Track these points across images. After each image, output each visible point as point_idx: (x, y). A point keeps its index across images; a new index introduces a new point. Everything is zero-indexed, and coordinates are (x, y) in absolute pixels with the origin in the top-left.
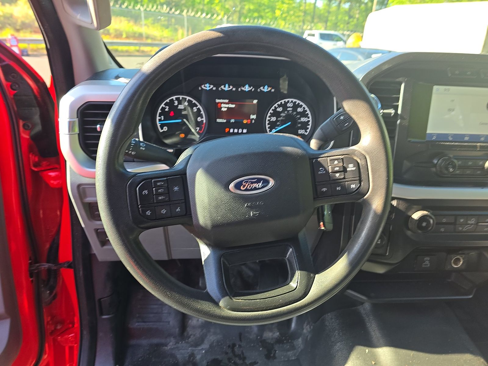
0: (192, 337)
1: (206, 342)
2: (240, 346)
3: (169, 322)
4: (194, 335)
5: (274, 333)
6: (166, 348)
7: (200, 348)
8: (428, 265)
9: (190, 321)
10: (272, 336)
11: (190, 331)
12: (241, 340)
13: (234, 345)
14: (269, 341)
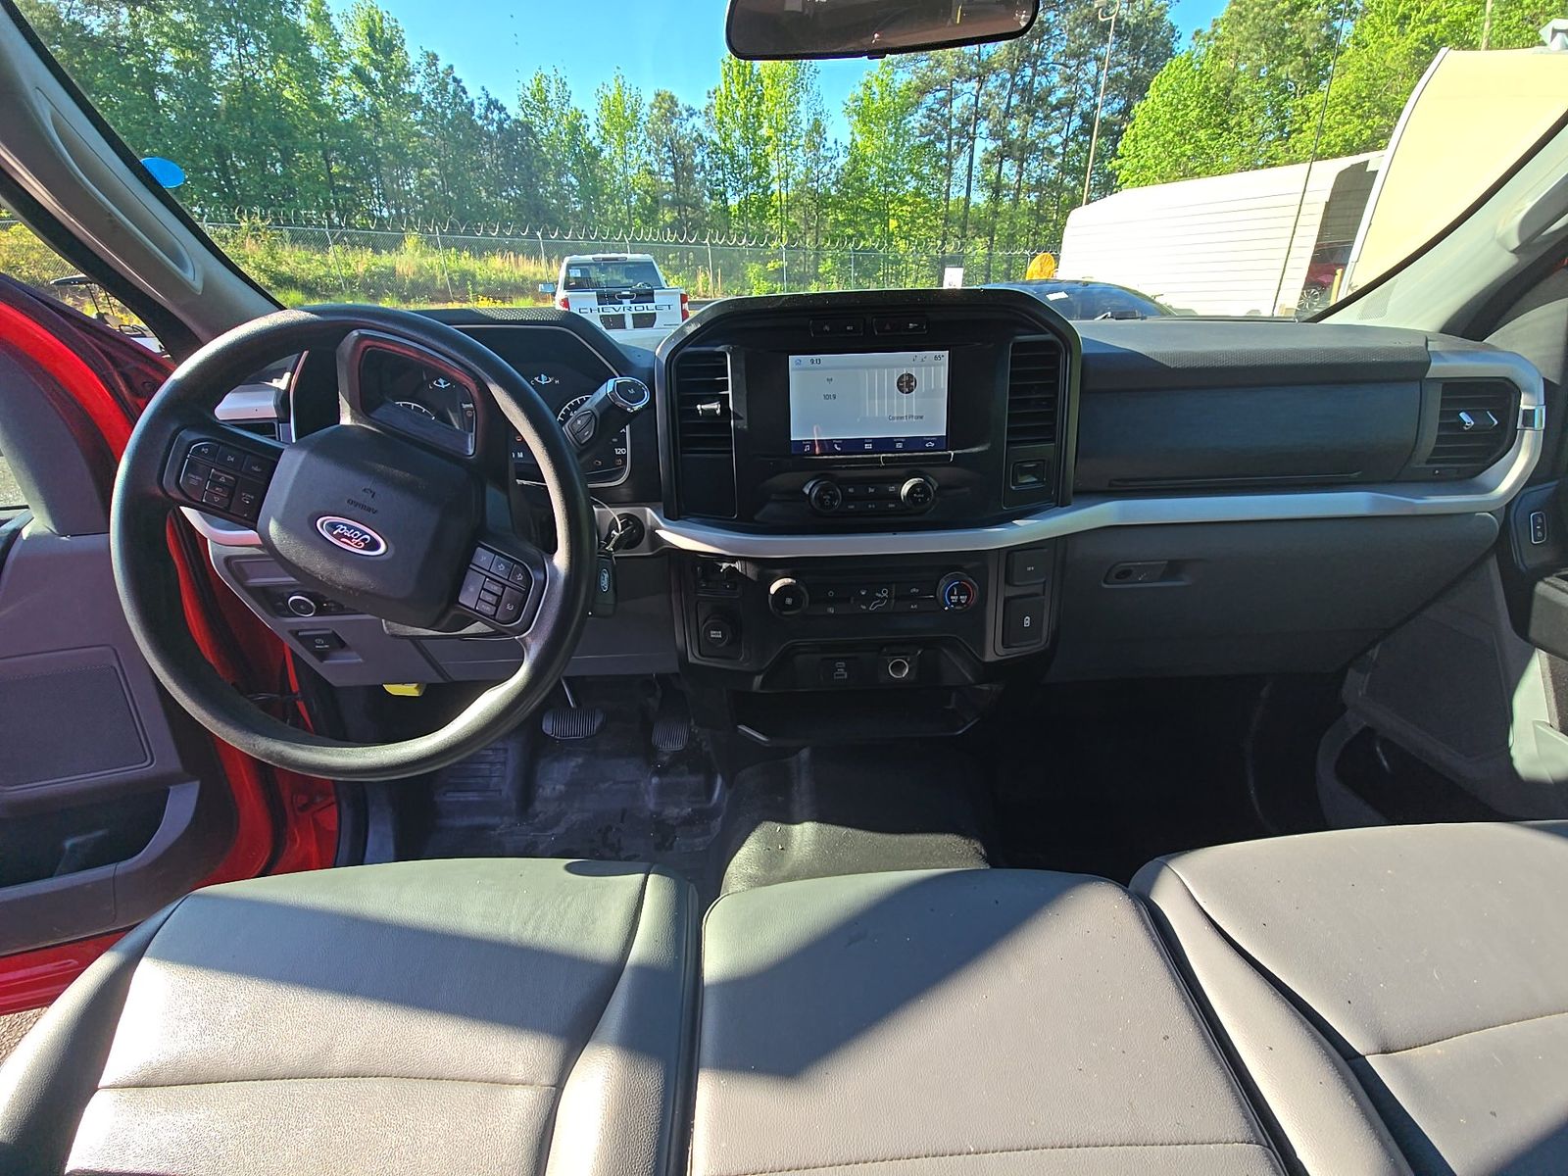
0: (540, 815)
1: (562, 824)
2: (618, 829)
3: (500, 791)
4: (546, 813)
5: (683, 808)
6: (492, 832)
7: (550, 833)
8: (843, 675)
9: (541, 790)
10: (678, 813)
11: (538, 806)
12: (622, 821)
13: (610, 828)
14: (671, 822)
